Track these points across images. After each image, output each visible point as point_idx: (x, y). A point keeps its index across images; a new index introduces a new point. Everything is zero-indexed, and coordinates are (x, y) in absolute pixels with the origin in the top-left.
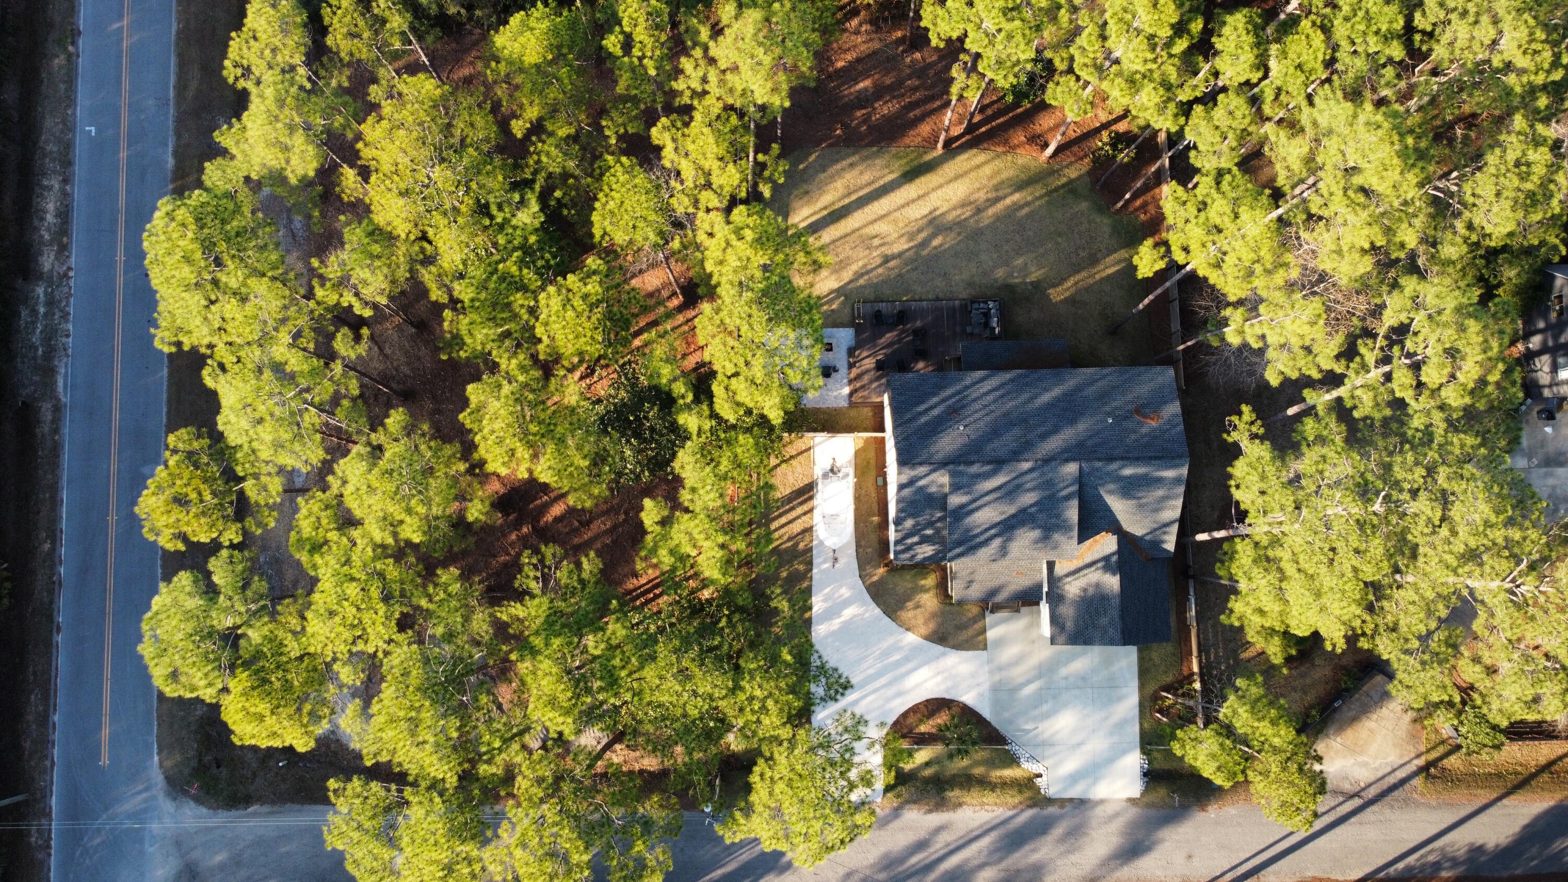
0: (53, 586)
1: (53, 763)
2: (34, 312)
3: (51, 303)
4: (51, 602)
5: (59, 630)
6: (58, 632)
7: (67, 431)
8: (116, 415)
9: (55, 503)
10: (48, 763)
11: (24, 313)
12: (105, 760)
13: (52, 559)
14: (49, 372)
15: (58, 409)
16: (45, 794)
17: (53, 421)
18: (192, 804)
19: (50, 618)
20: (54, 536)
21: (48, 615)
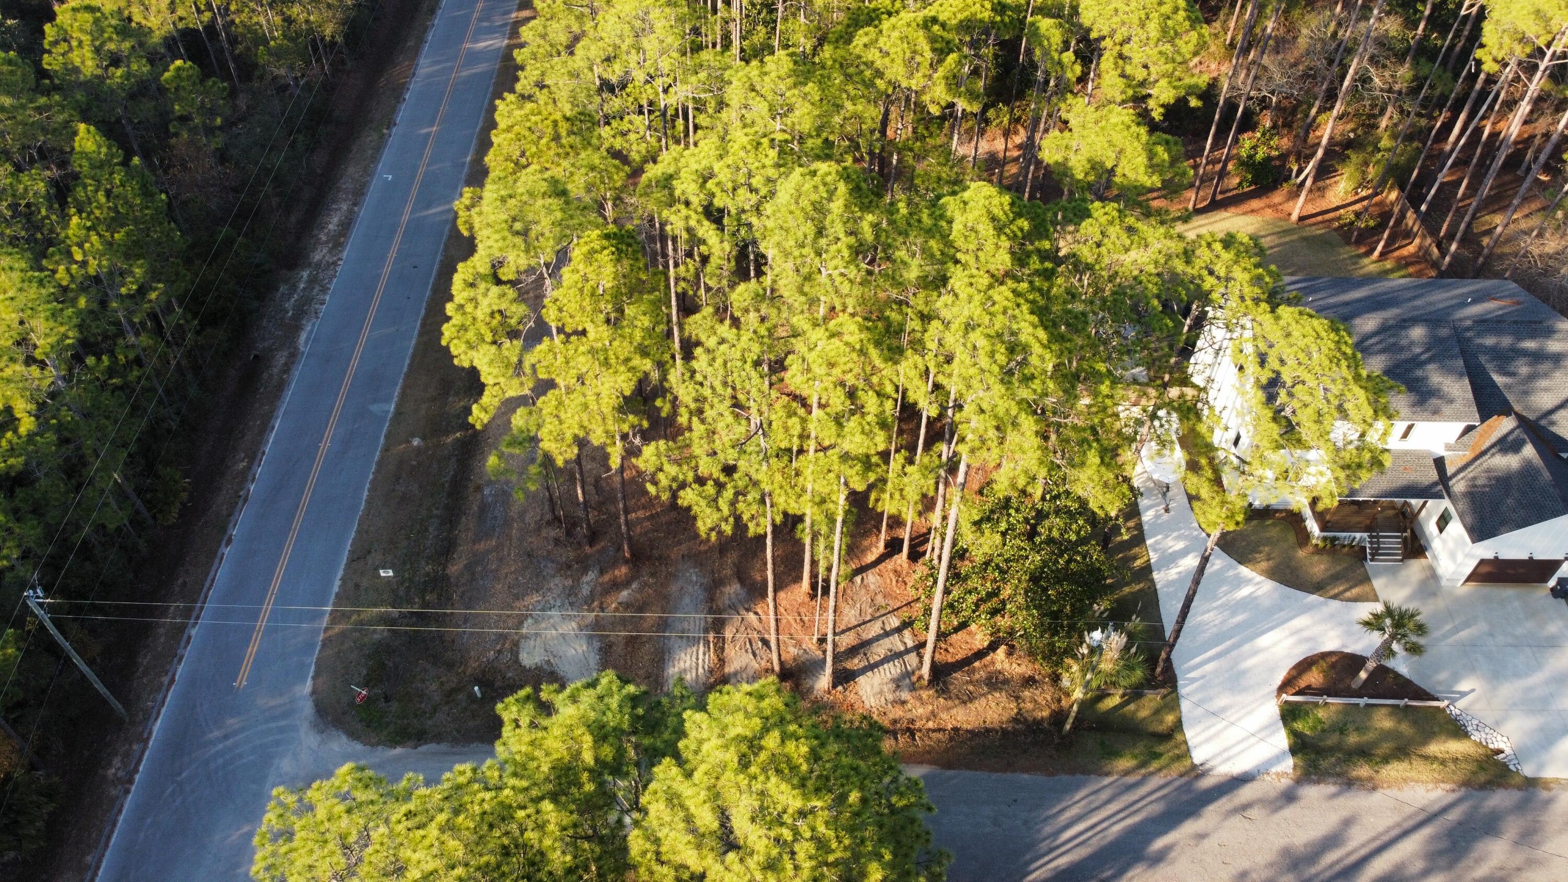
0: (237, 499)
1: (172, 681)
2: (294, 288)
3: (313, 281)
4: (230, 515)
5: (229, 541)
6: (227, 545)
7: (297, 373)
8: (355, 363)
9: (265, 428)
10: (166, 680)
11: (283, 288)
12: (242, 680)
13: (244, 477)
14: (295, 328)
15: (294, 356)
16: (149, 716)
17: (286, 364)
18: (344, 738)
19: (223, 529)
20: (253, 456)
21: (221, 529)
